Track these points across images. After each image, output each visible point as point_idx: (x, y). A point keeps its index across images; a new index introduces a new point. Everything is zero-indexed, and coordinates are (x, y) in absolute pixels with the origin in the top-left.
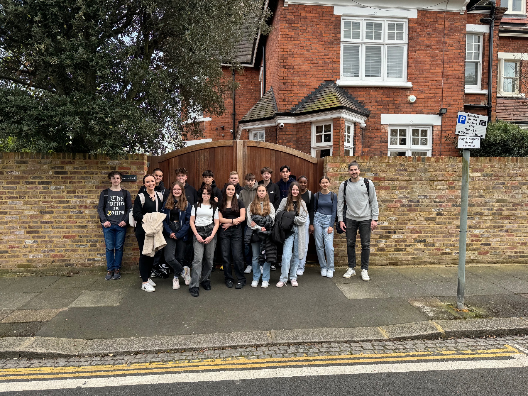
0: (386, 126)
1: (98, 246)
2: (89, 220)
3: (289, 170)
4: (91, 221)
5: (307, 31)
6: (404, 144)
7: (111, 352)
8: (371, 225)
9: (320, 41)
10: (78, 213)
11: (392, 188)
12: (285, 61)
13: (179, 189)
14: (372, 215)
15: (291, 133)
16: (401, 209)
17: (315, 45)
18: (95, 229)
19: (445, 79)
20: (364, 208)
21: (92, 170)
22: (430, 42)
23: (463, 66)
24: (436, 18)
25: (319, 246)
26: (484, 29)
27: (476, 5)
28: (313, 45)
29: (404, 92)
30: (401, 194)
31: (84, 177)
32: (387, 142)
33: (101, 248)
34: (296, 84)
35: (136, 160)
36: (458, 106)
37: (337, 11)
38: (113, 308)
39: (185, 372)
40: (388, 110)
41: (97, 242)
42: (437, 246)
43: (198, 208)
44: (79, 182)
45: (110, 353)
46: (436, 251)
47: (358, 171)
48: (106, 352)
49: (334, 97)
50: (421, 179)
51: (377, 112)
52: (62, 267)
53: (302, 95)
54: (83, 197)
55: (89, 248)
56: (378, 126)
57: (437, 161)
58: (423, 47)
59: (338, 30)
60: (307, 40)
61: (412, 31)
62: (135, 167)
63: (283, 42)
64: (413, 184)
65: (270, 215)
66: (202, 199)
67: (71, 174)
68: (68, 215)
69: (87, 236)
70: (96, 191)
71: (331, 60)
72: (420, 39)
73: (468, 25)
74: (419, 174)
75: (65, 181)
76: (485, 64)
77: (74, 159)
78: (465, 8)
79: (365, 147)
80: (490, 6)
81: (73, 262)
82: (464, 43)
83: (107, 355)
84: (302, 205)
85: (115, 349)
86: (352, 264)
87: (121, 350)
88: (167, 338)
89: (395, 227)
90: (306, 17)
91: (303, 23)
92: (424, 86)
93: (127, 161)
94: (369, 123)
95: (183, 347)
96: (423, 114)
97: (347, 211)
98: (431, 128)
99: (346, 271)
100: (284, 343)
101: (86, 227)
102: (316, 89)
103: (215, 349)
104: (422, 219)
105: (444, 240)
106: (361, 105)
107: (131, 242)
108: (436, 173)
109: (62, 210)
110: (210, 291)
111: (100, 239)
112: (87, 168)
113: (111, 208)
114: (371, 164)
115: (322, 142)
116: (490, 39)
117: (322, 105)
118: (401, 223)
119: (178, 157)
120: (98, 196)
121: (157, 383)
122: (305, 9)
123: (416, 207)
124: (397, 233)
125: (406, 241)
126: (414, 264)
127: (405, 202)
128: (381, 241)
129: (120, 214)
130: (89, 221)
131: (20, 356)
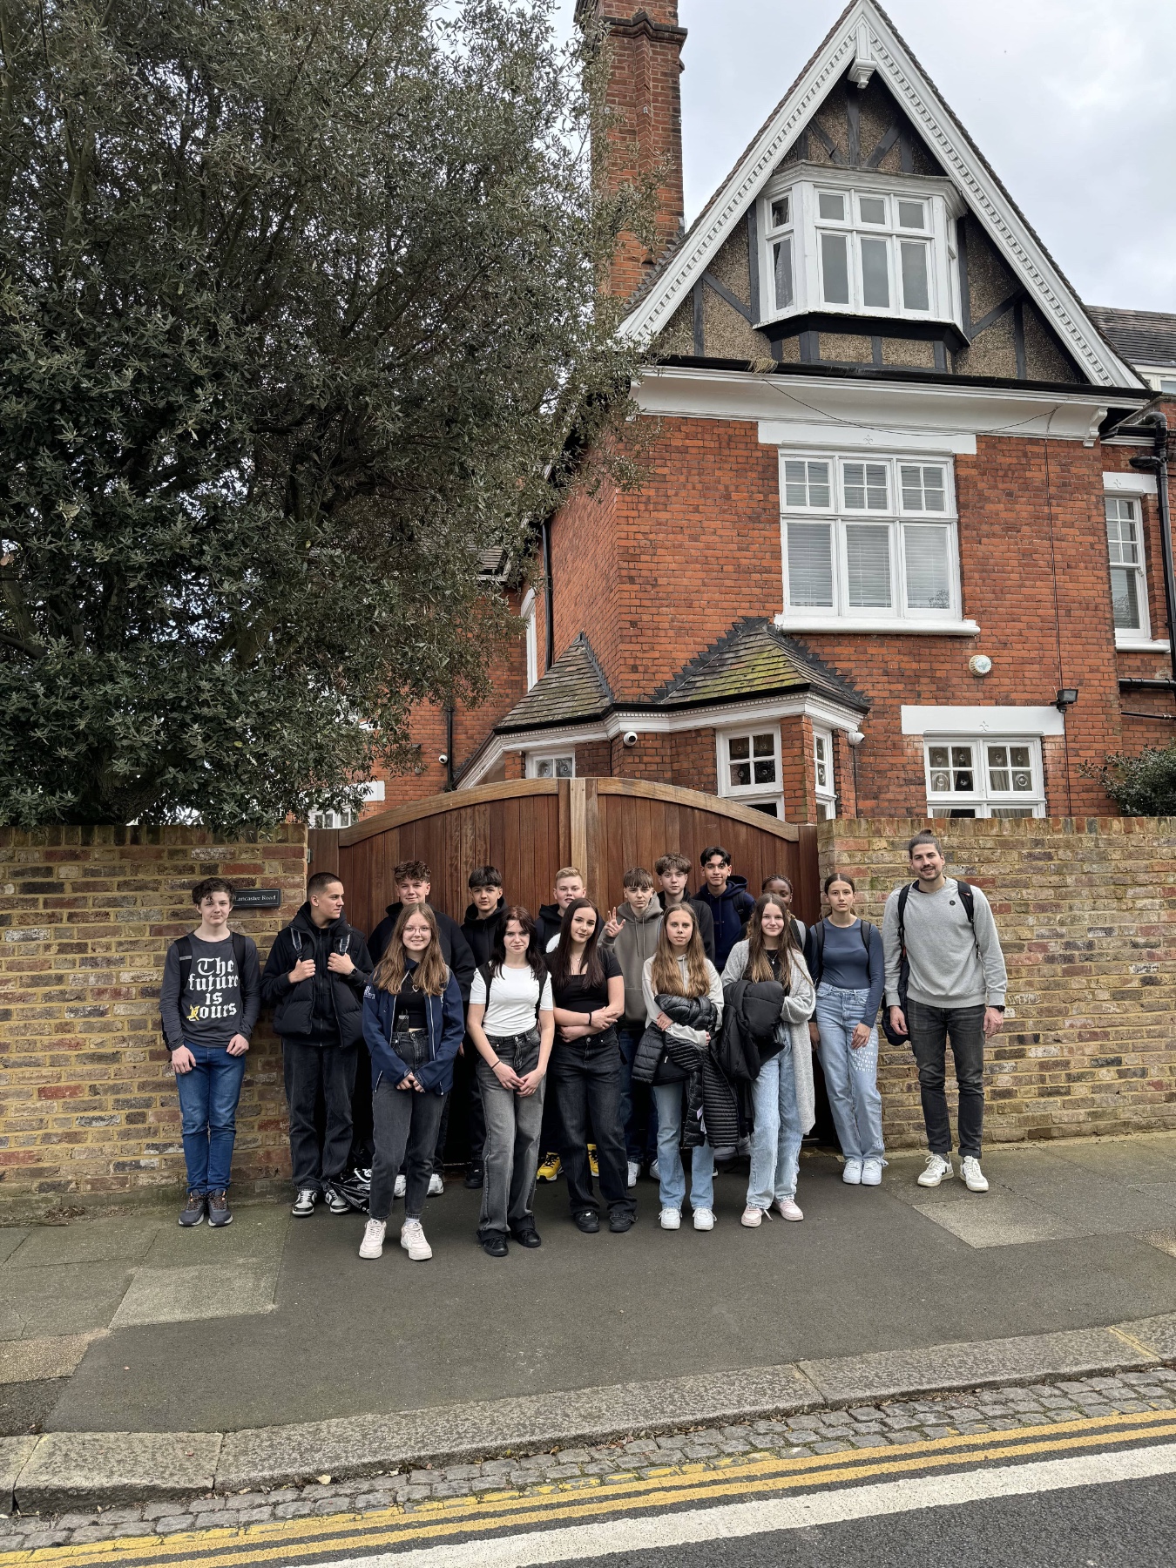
0: (916, 739)
1: (151, 1119)
2: (126, 1034)
3: (727, 861)
4: (131, 1037)
5: (690, 486)
6: (969, 787)
7: (321, 1467)
8: (986, 1023)
9: (724, 511)
10: (90, 1014)
11: (1018, 909)
12: (632, 565)
13: (424, 928)
14: (984, 990)
15: (658, 759)
16: (1046, 969)
17: (713, 524)
18: (143, 1065)
19: (1062, 612)
20: (960, 969)
21: (140, 876)
22: (1013, 515)
23: (1105, 580)
24: (1025, 455)
25: (837, 1089)
26: (1141, 483)
27: (1120, 424)
28: (706, 523)
29: (957, 645)
30: (1041, 925)
31: (115, 899)
32: (924, 783)
33: (162, 1124)
34: (666, 625)
35: (280, 841)
36: (1103, 683)
37: (766, 435)
38: (261, 1319)
39: (616, 1515)
40: (919, 696)
41: (148, 1106)
42: (1154, 1074)
43: (494, 980)
44: (97, 914)
45: (320, 1473)
46: (1151, 1092)
47: (937, 859)
48: (307, 1469)
49: (776, 660)
50: (1090, 880)
51: (890, 701)
52: (26, 1197)
53: (683, 653)
54: (109, 962)
55: (122, 1128)
56: (894, 739)
57: (1128, 832)
58: (997, 528)
59: (772, 483)
60: (691, 508)
61: (968, 487)
62: (275, 863)
63: (625, 513)
64: (1073, 897)
65: (711, 996)
66: (503, 950)
67: (75, 890)
68: (58, 1021)
69: (115, 1089)
70: (153, 941)
71: (757, 562)
72: (989, 507)
73: (1105, 475)
74: (1086, 868)
75: (53, 915)
76: (1154, 573)
77: (86, 843)
78: (1095, 432)
79: (866, 798)
80: (1153, 426)
81: (66, 1175)
82: (1101, 519)
83: (310, 1481)
84: (796, 963)
85: (332, 1460)
86: (939, 1143)
87: (355, 1461)
88: (484, 1409)
89: (1036, 1024)
90: (684, 450)
91: (678, 464)
92: (1011, 629)
93: (252, 845)
94: (870, 731)
95: (551, 1434)
96: (1013, 704)
97: (911, 979)
98: (1038, 741)
99: (922, 1167)
100: (862, 1400)
101: (114, 1057)
102: (720, 640)
103: (656, 1433)
104: (1106, 995)
105: (1171, 1056)
106: (845, 680)
107: (256, 1101)
108: (1130, 863)
109: (40, 1006)
110: (541, 1249)
111: (158, 1096)
112: (128, 870)
113: (199, 998)
114: (955, 841)
115: (749, 782)
116: (1160, 510)
117: (746, 684)
118: (1049, 1012)
119: (396, 831)
120: (157, 958)
121: (553, 1559)
122: (683, 428)
123: (1087, 963)
124: (1041, 1040)
125: (1068, 1063)
126: (1096, 1134)
127: (1055, 947)
128: (1002, 1067)
129: (225, 1015)
130: (124, 1040)
131: (16, 1506)
